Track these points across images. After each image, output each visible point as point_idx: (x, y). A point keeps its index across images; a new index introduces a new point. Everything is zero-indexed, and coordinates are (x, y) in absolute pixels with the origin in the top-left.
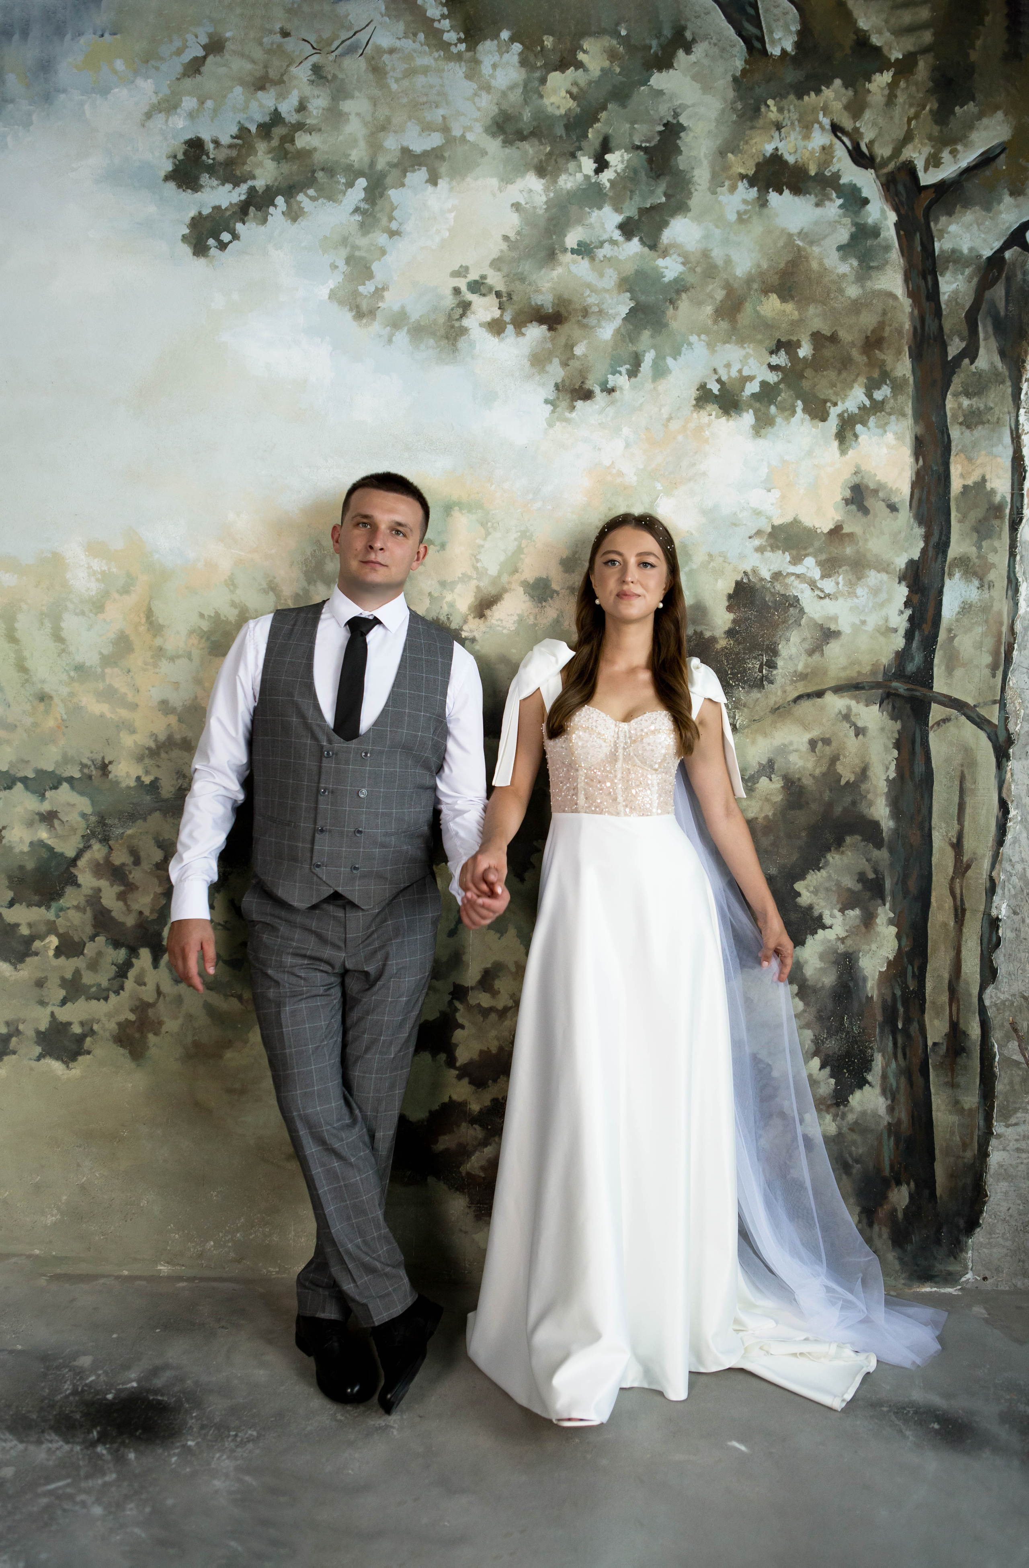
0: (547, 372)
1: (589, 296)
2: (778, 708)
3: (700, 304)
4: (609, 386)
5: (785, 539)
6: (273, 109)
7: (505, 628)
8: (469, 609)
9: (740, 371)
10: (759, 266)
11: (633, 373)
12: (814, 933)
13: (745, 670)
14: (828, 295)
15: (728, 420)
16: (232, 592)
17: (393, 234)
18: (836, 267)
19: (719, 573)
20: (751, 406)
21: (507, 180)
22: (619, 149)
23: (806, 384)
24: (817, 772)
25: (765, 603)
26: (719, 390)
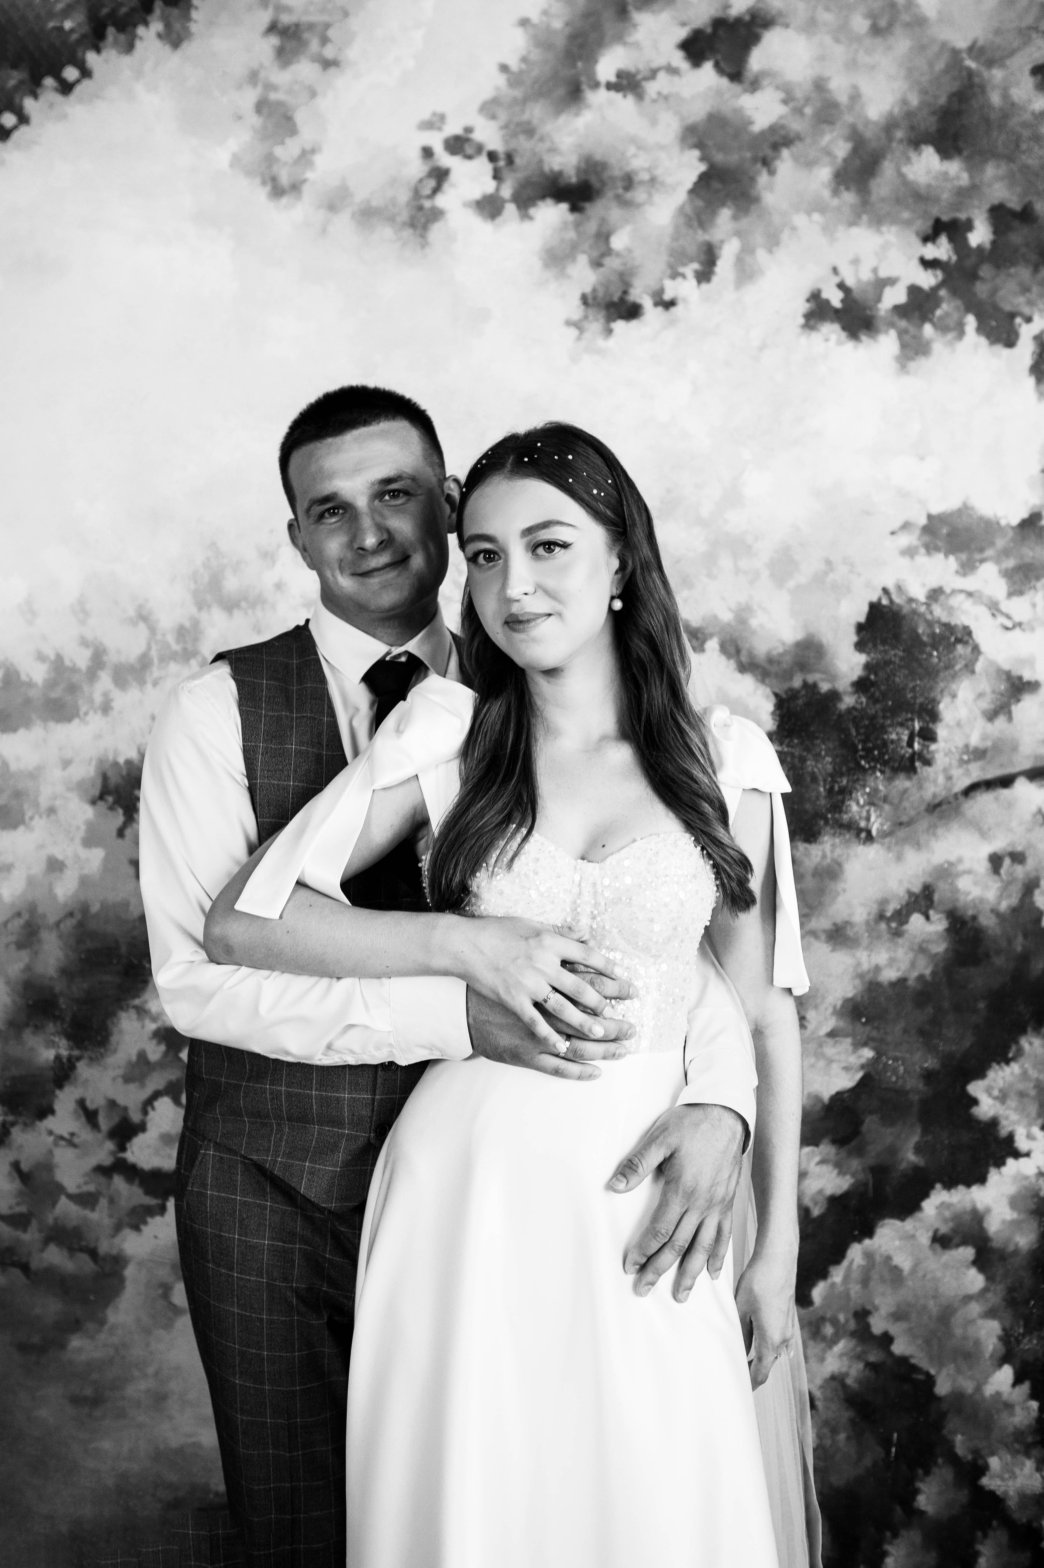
0: (569, 277)
1: (635, 156)
2: (939, 805)
3: (810, 164)
4: (667, 297)
5: (949, 535)
9: (875, 271)
10: (904, 102)
12: (1000, 1163)
13: (885, 744)
14: (1018, 146)
15: (856, 346)
16: (83, 623)
17: (328, 64)
18: (1030, 101)
19: (843, 590)
20: (892, 325)
23: (981, 289)
24: (1004, 906)
25: (916, 637)
26: (843, 301)
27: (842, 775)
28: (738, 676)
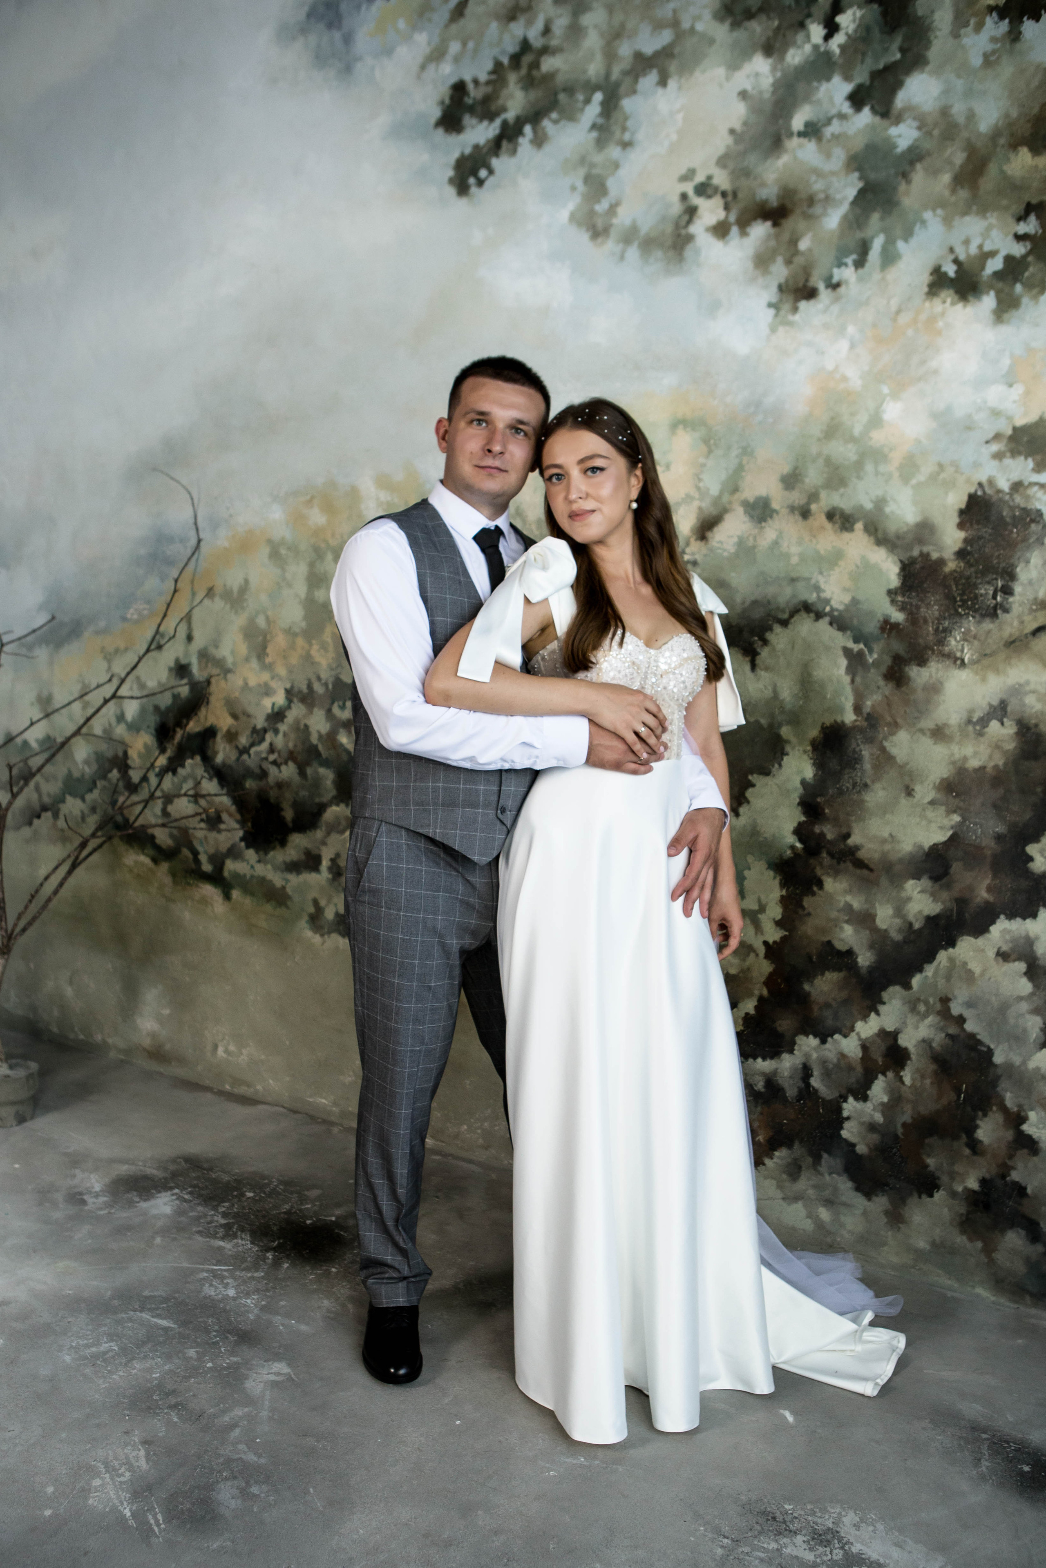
0: (771, 273)
1: (815, 182)
2: (1013, 642)
3: (935, 173)
4: (835, 280)
5: (1029, 442)
6: (521, 37)
7: (725, 550)
8: (692, 530)
9: (980, 247)
10: (1007, 115)
11: (860, 264)
13: (976, 597)
15: (965, 306)
17: (626, 145)
19: (950, 485)
20: (991, 287)
21: (734, 66)
22: (850, 6)
25: (1001, 518)
26: (956, 272)
27: (945, 618)
28: (876, 548)
